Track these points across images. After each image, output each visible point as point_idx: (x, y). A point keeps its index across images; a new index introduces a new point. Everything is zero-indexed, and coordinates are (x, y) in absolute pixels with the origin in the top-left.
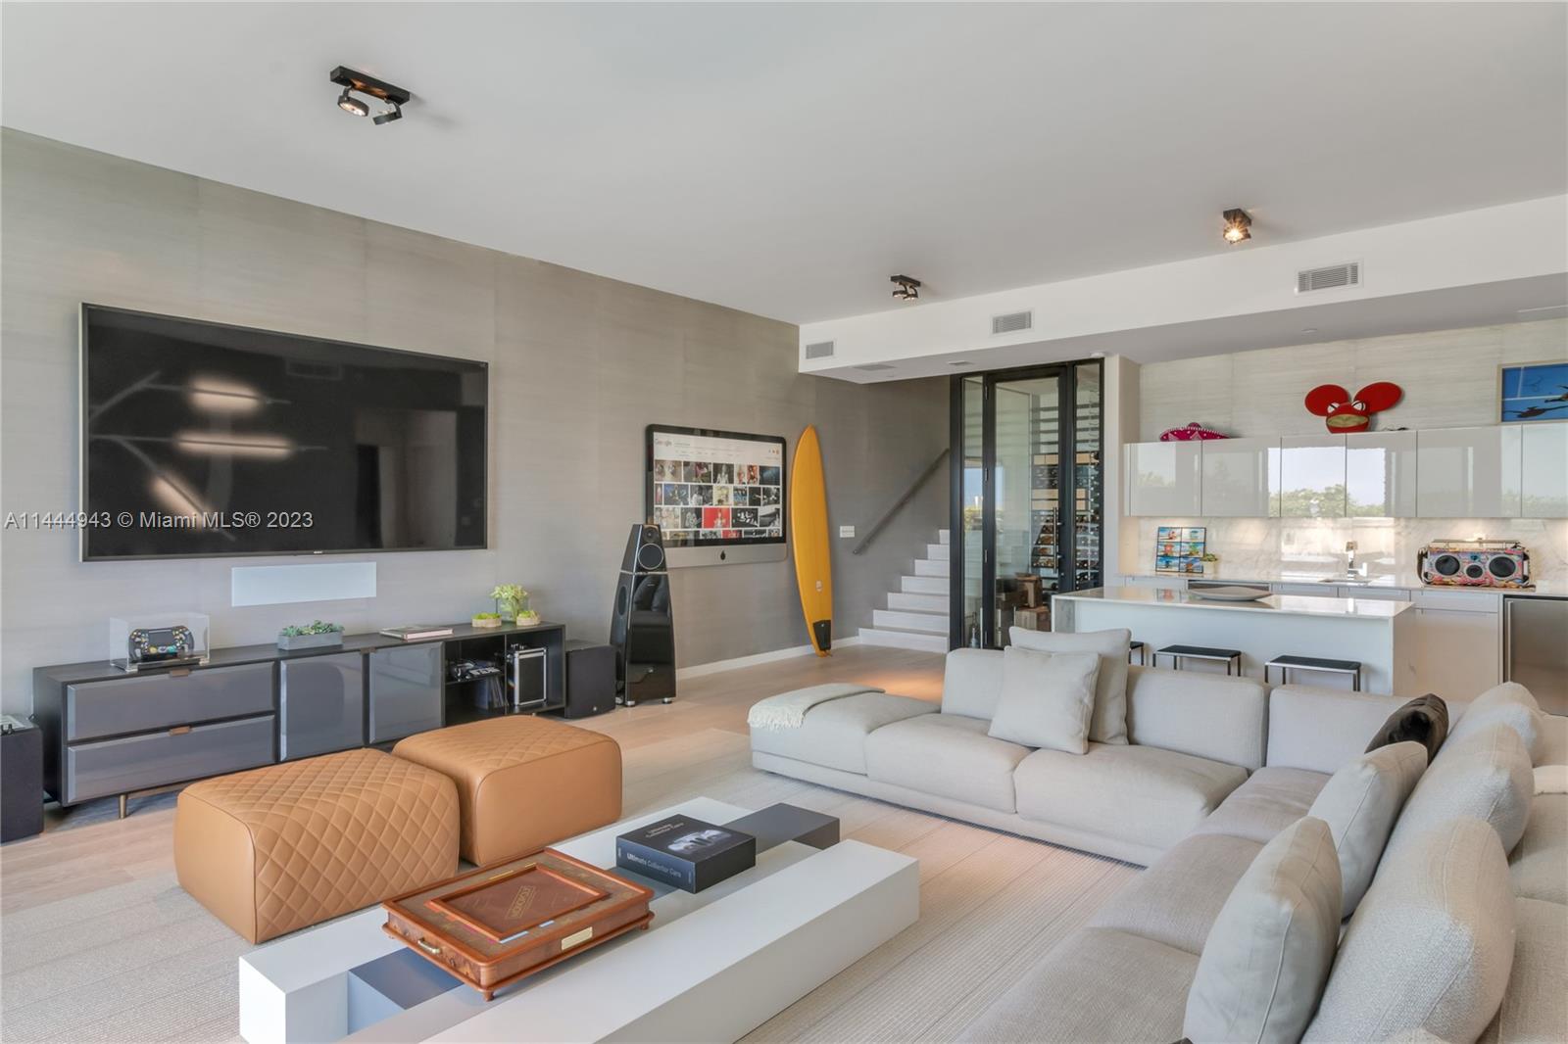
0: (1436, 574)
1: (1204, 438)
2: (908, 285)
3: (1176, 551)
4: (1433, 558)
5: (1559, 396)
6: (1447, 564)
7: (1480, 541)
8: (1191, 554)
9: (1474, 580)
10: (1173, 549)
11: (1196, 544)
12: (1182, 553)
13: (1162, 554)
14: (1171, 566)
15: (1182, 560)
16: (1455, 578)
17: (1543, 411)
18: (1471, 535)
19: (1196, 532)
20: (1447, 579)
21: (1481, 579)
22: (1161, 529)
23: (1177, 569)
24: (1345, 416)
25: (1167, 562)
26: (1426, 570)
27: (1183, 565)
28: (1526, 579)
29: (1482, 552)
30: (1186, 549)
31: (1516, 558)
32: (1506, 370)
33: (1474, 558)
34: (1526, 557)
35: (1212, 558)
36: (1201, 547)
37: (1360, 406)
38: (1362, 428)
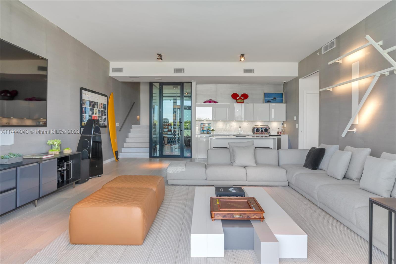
0: (256, 132)
1: (214, 103)
2: (160, 57)
3: (205, 128)
4: (255, 129)
5: (272, 99)
6: (258, 130)
7: (261, 126)
8: (208, 129)
9: (262, 133)
10: (204, 128)
11: (209, 127)
12: (207, 129)
13: (202, 129)
16: (259, 133)
17: (270, 101)
18: (259, 124)
19: (209, 124)
20: (257, 133)
21: (263, 133)
22: (202, 124)
23: (205, 133)
24: (240, 100)
25: (203, 131)
26: (254, 131)
27: (207, 132)
28: (269, 132)
29: (263, 128)
30: (207, 128)
31: (268, 129)
32: (265, 93)
33: (262, 129)
34: (269, 128)
35: (213, 130)
36: (210, 128)
37: (243, 98)
38: (243, 102)
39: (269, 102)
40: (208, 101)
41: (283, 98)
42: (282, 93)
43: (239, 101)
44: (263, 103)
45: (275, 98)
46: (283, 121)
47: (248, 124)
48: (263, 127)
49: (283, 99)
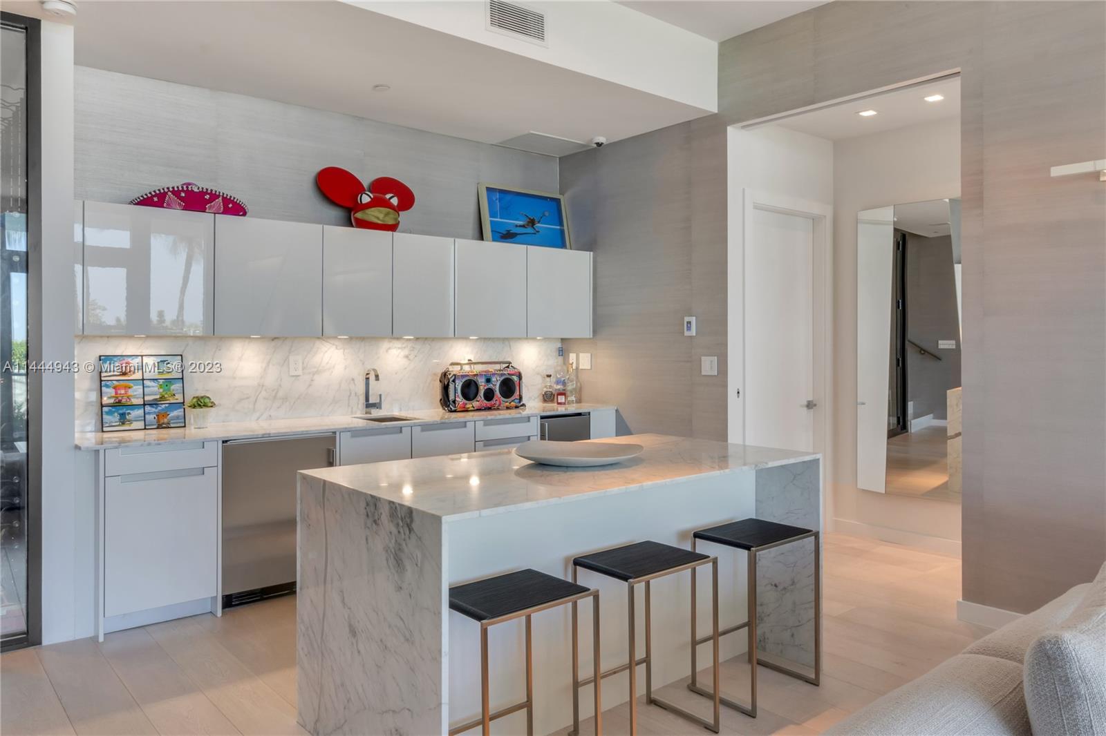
0: (461, 400)
1: (226, 211)
3: (135, 393)
4: (459, 385)
6: (469, 389)
7: (470, 363)
8: (162, 398)
9: (488, 404)
10: (130, 392)
11: (169, 381)
12: (147, 398)
13: (112, 401)
14: (131, 422)
15: (148, 408)
16: (476, 404)
17: (514, 235)
19: (166, 362)
20: (469, 406)
21: (493, 402)
22: (104, 359)
23: (141, 425)
24: (383, 211)
25: (123, 416)
26: (452, 397)
27: (150, 418)
28: (521, 398)
29: (494, 374)
30: (154, 391)
31: (515, 378)
32: (488, 189)
33: (488, 381)
34: (520, 376)
35: (201, 403)
36: (176, 387)
37: (395, 201)
38: (393, 228)
39: (507, 236)
40: (176, 193)
41: (561, 224)
42: (557, 201)
43: (376, 214)
44: (481, 238)
45: (532, 222)
46: (562, 339)
47: (407, 357)
48: (491, 368)
49: (562, 232)
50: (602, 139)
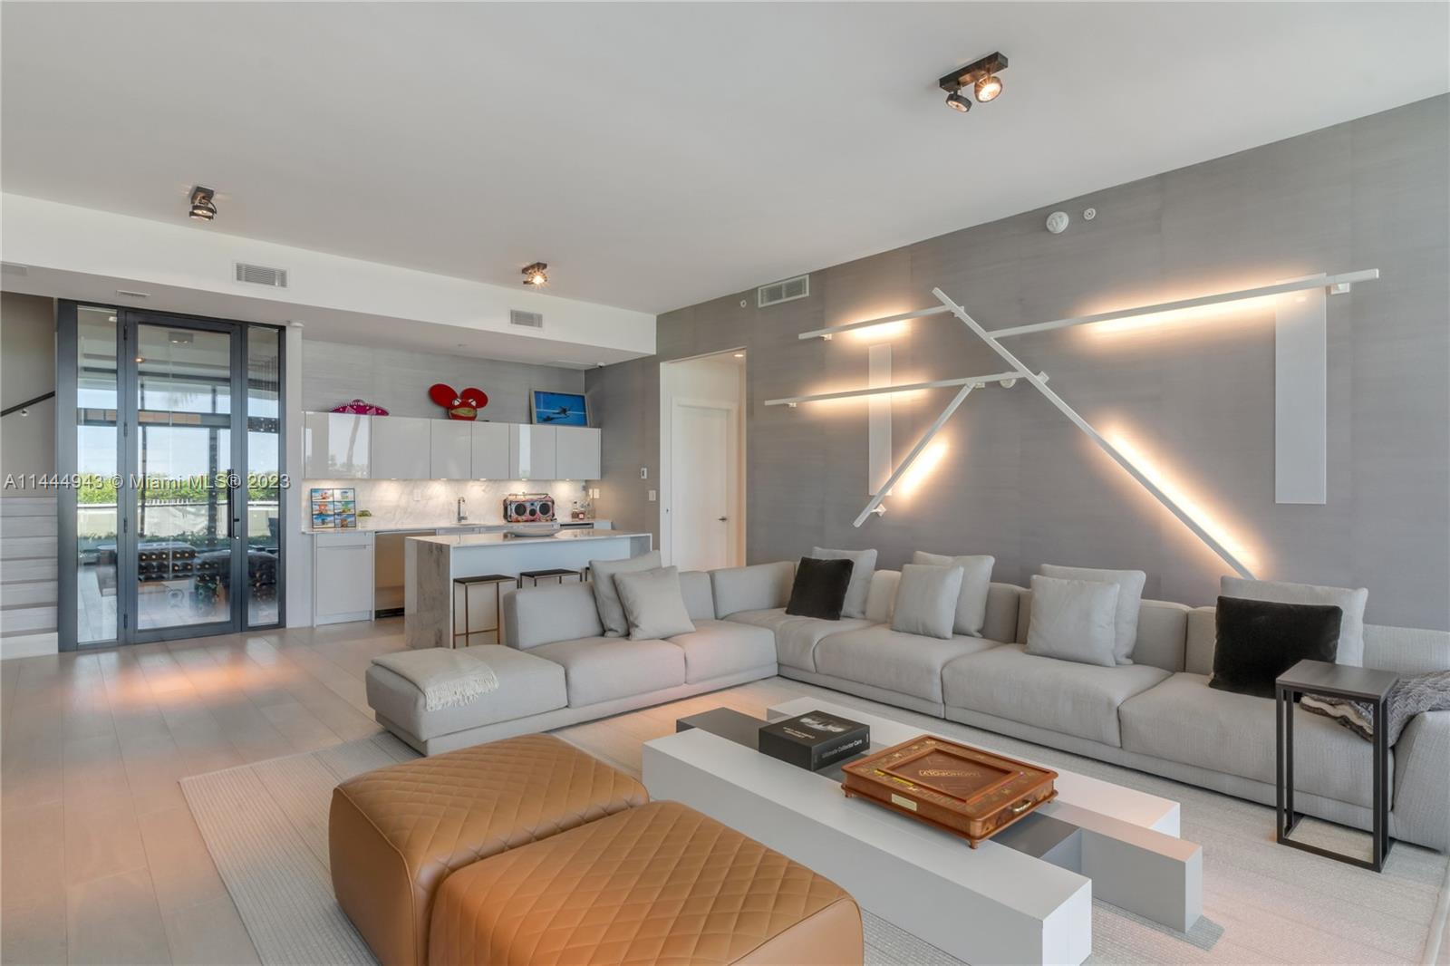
0: (514, 515)
3: (330, 509)
4: (513, 507)
5: (557, 412)
6: (520, 509)
7: (524, 494)
8: (344, 511)
9: (532, 518)
10: (327, 508)
11: (347, 503)
12: (336, 511)
13: (317, 512)
14: (327, 523)
15: (336, 517)
16: (524, 518)
17: (552, 419)
18: (520, 490)
19: (346, 492)
20: (520, 518)
21: (535, 517)
22: (312, 491)
23: (332, 525)
24: (467, 409)
25: (323, 520)
26: (509, 513)
27: (337, 521)
28: (553, 515)
29: (536, 501)
30: (339, 508)
31: (550, 503)
32: (536, 392)
33: (532, 504)
34: (553, 503)
35: (364, 514)
36: (352, 505)
37: (474, 403)
38: (472, 419)
39: (548, 420)
40: (352, 406)
41: (585, 411)
42: (583, 397)
43: (463, 412)
44: (531, 423)
45: (564, 411)
46: (586, 481)
47: (484, 491)
48: (535, 497)
49: (585, 416)
50: (602, 364)
